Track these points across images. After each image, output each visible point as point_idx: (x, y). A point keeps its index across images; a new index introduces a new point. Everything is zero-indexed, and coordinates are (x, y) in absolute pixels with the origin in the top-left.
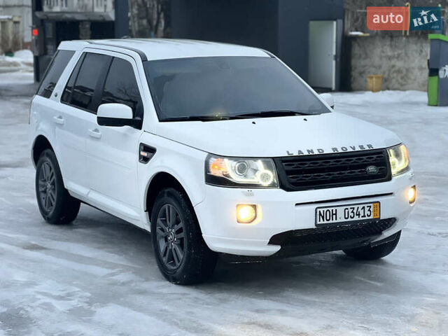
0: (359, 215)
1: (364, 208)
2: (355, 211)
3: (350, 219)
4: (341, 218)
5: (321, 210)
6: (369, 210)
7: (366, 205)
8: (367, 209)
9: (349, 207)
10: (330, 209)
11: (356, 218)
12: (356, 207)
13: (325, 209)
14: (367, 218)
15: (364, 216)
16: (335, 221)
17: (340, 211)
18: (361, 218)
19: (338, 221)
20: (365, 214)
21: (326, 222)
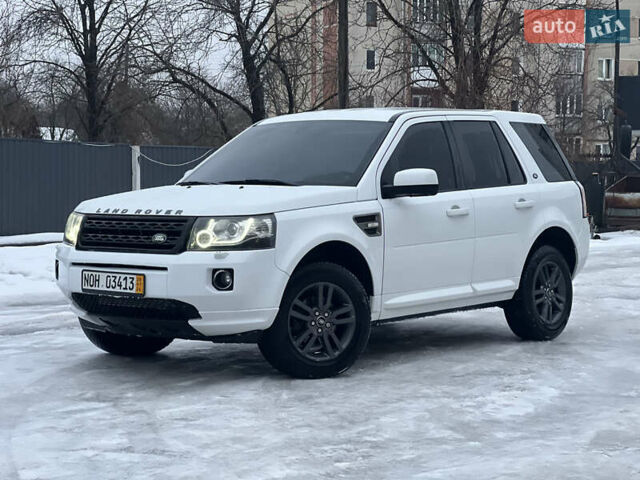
0: (120, 286)
1: (126, 278)
2: (117, 281)
3: (111, 289)
4: (102, 287)
5: (86, 273)
6: (132, 282)
7: (128, 276)
8: (129, 281)
9: (111, 275)
10: (94, 274)
11: (117, 289)
12: (118, 276)
13: (90, 273)
14: (128, 291)
15: (126, 288)
16: (97, 288)
17: (103, 277)
18: (122, 291)
19: (100, 289)
20: (127, 286)
21: (90, 288)
